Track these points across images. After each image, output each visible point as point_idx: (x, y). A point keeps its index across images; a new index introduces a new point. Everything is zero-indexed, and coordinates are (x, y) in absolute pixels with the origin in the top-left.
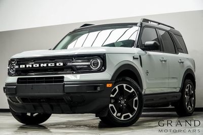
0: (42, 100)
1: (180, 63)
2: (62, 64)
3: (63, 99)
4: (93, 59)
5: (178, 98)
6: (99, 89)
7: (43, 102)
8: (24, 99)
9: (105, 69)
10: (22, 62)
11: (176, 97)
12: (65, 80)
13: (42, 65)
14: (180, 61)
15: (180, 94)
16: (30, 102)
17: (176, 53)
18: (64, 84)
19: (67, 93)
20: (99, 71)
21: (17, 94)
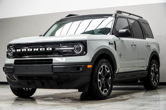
0: (34, 78)
1: (147, 46)
2: (51, 49)
3: (52, 78)
4: (76, 45)
5: (146, 75)
6: (81, 69)
7: (36, 79)
8: (20, 77)
9: (86, 53)
10: (18, 47)
11: (144, 74)
12: (54, 62)
13: (34, 50)
14: (147, 45)
15: (147, 71)
16: (24, 80)
17: (144, 38)
18: (53, 66)
19: (55, 73)
20: (81, 54)
21: (14, 73)
